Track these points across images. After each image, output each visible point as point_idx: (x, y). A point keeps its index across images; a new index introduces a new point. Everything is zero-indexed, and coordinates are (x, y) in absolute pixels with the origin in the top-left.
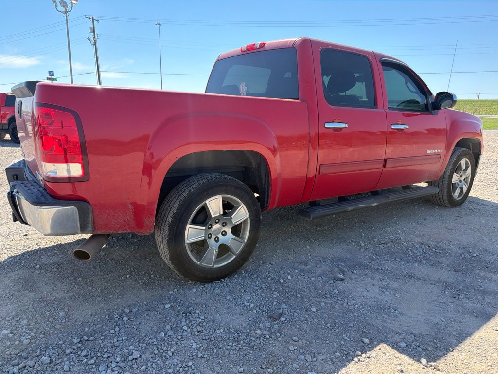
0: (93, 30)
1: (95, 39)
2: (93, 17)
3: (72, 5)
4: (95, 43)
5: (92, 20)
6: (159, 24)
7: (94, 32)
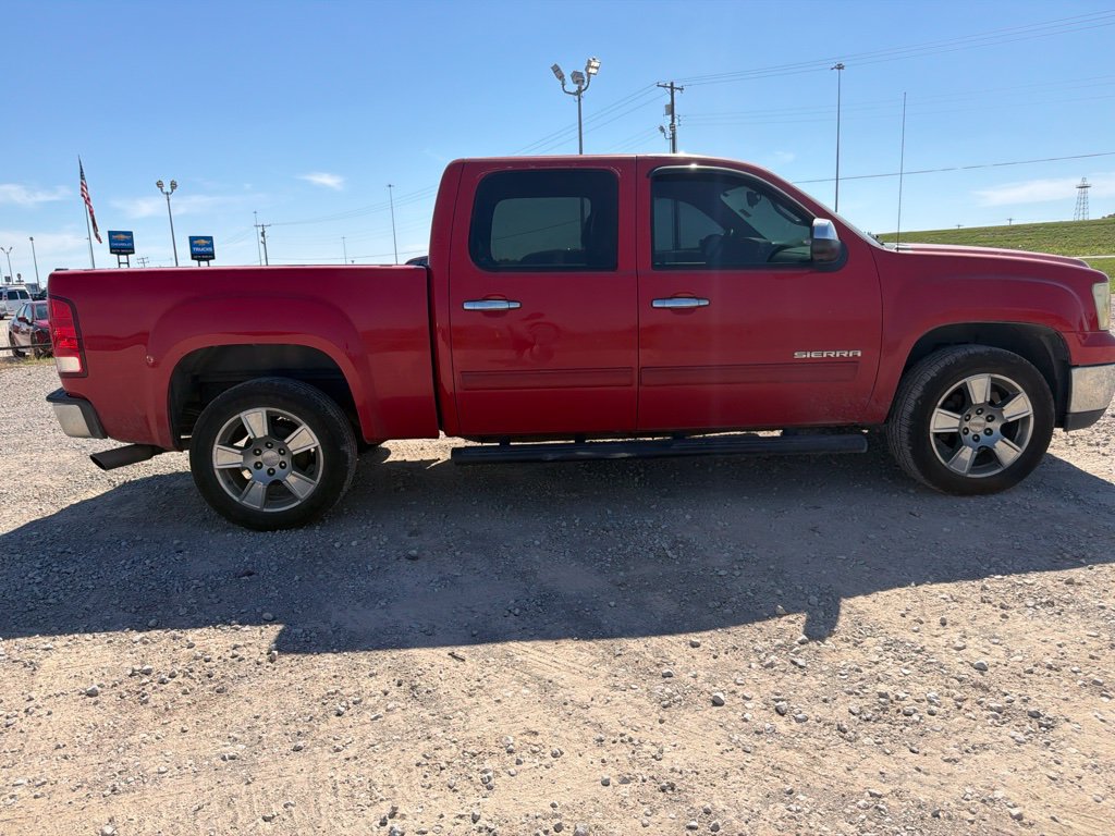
0: (671, 110)
1: (672, 127)
2: (672, 84)
3: (589, 78)
4: (674, 134)
5: (669, 90)
6: (840, 67)
7: (672, 112)
